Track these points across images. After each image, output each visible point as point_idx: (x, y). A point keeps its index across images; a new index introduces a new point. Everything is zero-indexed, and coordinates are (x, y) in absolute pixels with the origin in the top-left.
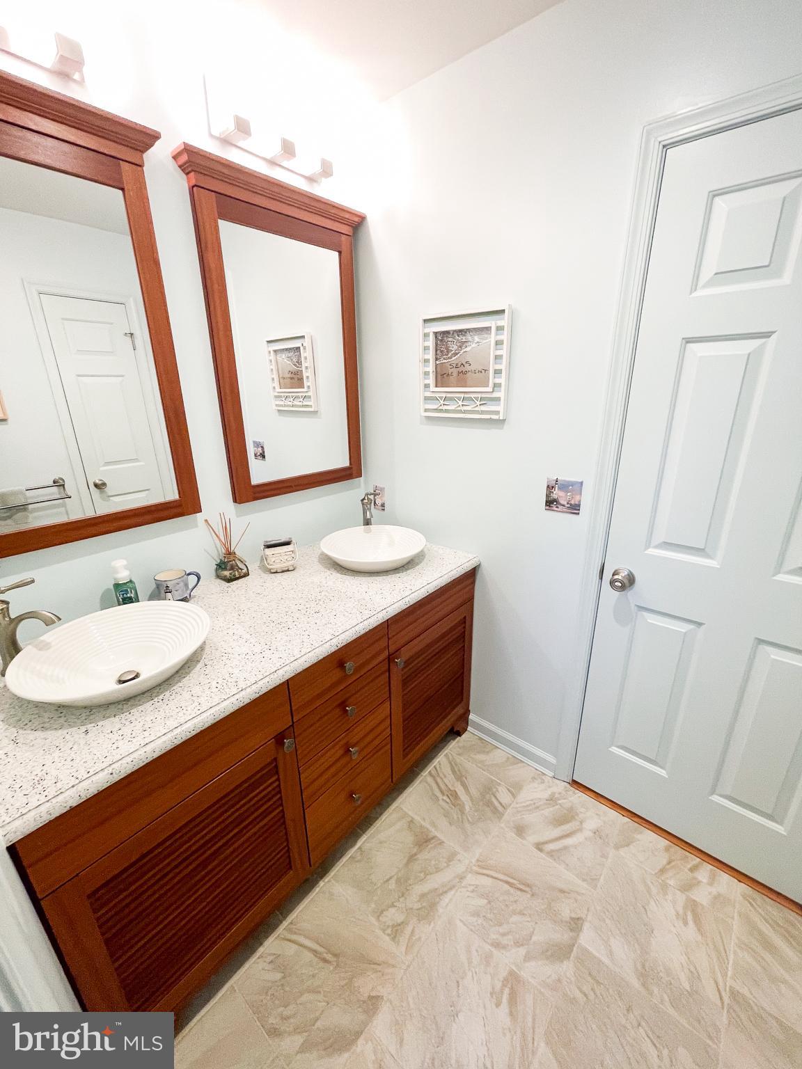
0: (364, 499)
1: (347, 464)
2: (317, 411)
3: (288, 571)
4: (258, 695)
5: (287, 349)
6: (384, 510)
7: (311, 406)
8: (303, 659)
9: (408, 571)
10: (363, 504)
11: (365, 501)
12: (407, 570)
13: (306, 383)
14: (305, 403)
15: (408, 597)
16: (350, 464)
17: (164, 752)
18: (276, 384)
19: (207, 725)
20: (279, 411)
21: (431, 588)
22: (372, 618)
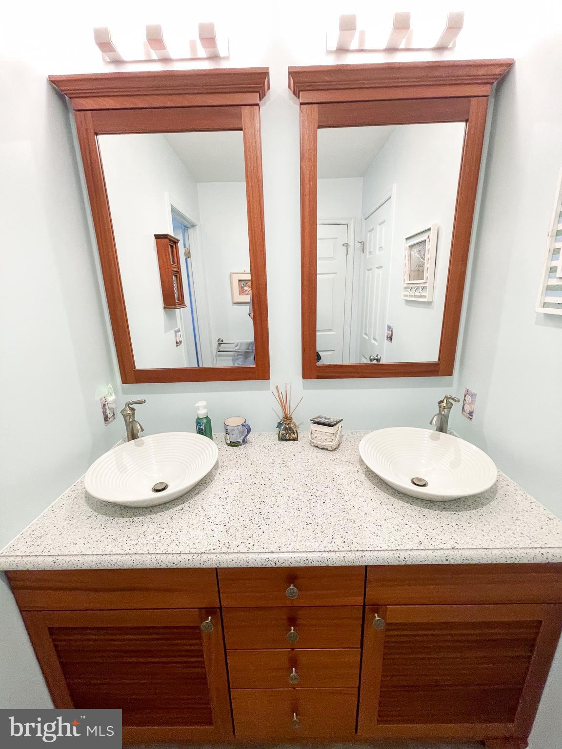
0: (442, 402)
1: (435, 359)
2: (431, 302)
3: (327, 449)
4: (175, 567)
5: (418, 244)
6: (471, 419)
7: (424, 297)
8: (232, 557)
9: (444, 513)
10: (440, 407)
11: (444, 404)
12: (445, 509)
13: (426, 275)
14: (423, 294)
15: (408, 552)
16: (439, 360)
17: (89, 568)
18: (407, 277)
19: (125, 567)
20: (407, 301)
21: (456, 558)
22: (338, 554)
